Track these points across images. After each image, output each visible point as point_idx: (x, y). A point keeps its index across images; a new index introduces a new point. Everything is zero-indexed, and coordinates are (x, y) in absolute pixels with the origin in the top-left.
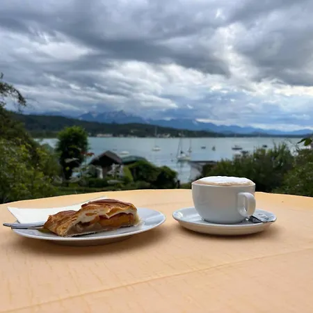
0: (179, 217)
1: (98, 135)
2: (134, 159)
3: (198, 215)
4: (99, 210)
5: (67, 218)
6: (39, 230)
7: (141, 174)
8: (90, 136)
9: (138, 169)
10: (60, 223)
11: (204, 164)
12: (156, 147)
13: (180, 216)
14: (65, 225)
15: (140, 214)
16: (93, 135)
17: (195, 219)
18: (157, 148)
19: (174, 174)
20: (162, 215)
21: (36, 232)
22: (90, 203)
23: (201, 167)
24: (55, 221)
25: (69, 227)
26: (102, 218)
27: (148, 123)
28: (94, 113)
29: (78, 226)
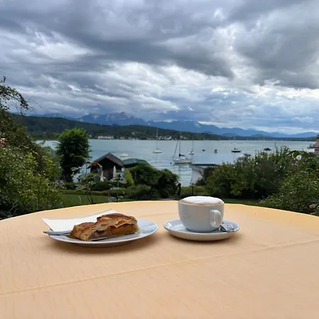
0: (168, 228)
1: (99, 137)
2: (135, 162)
3: (182, 225)
4: (110, 222)
5: (88, 228)
6: (67, 236)
7: (142, 177)
8: (91, 138)
9: (139, 172)
10: (83, 231)
11: (205, 167)
12: (157, 149)
13: (169, 226)
14: (87, 232)
15: (140, 224)
16: (94, 137)
17: (179, 228)
18: (158, 151)
19: (175, 178)
20: (156, 225)
21: (66, 237)
22: (103, 216)
23: (202, 171)
24: (79, 230)
25: (90, 234)
26: (112, 227)
27: (149, 124)
28: (94, 114)
29: (96, 234)
